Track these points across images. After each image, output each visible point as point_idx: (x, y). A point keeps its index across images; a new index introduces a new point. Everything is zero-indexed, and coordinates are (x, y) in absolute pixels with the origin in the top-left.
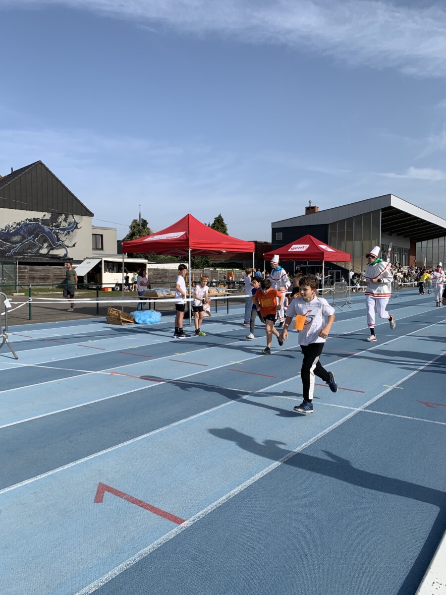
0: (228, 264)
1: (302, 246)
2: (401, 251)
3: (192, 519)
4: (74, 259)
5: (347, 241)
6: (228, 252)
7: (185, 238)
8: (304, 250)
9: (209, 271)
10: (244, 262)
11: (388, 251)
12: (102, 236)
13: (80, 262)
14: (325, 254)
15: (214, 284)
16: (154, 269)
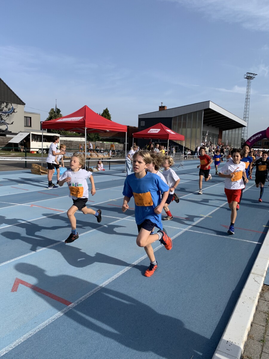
0: (111, 139)
1: (156, 130)
2: (213, 135)
3: (76, 302)
4: (12, 132)
5: (183, 128)
6: (110, 131)
7: (83, 121)
8: (157, 132)
9: (99, 143)
10: (121, 139)
11: (206, 135)
12: (30, 118)
13: (16, 134)
14: (169, 135)
15: (102, 151)
16: (64, 141)
